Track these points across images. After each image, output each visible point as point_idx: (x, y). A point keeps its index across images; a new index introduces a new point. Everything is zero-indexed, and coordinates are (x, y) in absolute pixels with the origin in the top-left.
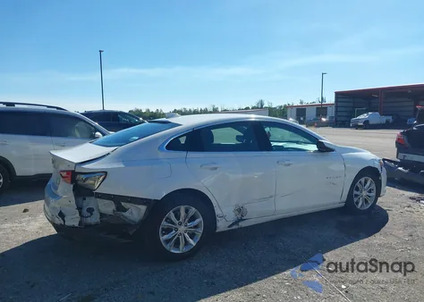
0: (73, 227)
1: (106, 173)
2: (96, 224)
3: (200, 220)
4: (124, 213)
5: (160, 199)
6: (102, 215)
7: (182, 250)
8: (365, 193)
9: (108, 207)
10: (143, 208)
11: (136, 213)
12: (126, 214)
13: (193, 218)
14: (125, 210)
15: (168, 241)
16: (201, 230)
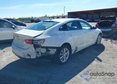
0: (34, 59)
1: (44, 39)
2: (40, 57)
3: (68, 52)
4: (49, 52)
5: (60, 47)
6: (42, 53)
7: (65, 61)
8: (99, 40)
9: (44, 51)
10: (55, 50)
11: (53, 52)
12: (50, 52)
13: (66, 52)
14: (49, 51)
15: (61, 59)
16: (69, 54)
